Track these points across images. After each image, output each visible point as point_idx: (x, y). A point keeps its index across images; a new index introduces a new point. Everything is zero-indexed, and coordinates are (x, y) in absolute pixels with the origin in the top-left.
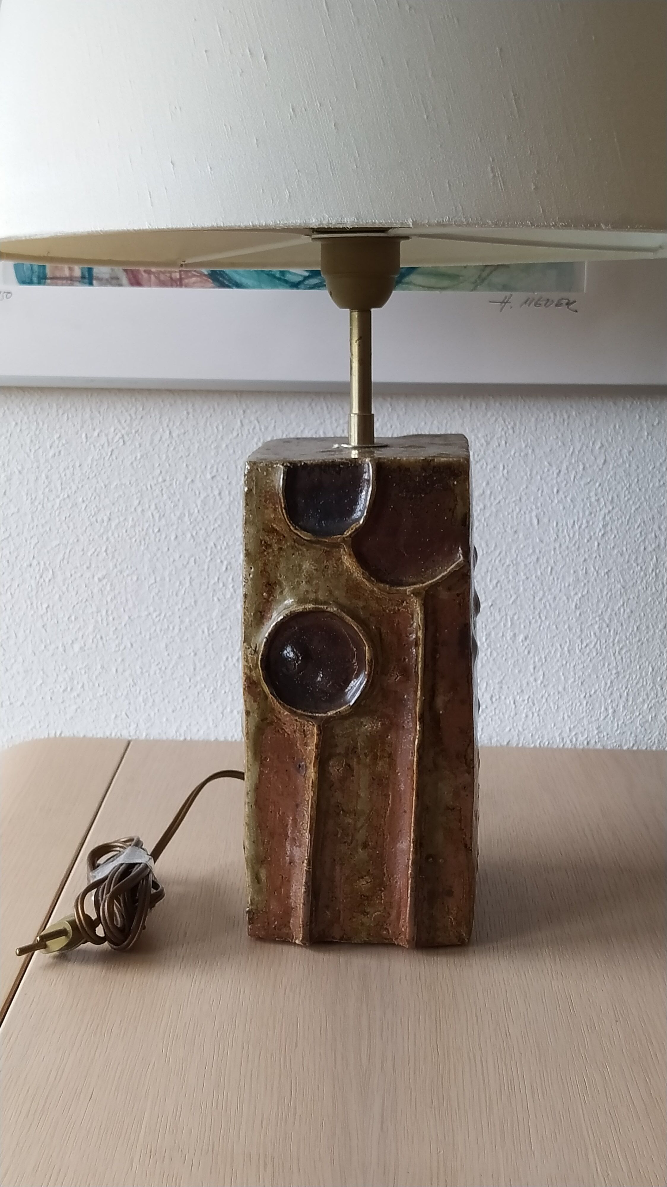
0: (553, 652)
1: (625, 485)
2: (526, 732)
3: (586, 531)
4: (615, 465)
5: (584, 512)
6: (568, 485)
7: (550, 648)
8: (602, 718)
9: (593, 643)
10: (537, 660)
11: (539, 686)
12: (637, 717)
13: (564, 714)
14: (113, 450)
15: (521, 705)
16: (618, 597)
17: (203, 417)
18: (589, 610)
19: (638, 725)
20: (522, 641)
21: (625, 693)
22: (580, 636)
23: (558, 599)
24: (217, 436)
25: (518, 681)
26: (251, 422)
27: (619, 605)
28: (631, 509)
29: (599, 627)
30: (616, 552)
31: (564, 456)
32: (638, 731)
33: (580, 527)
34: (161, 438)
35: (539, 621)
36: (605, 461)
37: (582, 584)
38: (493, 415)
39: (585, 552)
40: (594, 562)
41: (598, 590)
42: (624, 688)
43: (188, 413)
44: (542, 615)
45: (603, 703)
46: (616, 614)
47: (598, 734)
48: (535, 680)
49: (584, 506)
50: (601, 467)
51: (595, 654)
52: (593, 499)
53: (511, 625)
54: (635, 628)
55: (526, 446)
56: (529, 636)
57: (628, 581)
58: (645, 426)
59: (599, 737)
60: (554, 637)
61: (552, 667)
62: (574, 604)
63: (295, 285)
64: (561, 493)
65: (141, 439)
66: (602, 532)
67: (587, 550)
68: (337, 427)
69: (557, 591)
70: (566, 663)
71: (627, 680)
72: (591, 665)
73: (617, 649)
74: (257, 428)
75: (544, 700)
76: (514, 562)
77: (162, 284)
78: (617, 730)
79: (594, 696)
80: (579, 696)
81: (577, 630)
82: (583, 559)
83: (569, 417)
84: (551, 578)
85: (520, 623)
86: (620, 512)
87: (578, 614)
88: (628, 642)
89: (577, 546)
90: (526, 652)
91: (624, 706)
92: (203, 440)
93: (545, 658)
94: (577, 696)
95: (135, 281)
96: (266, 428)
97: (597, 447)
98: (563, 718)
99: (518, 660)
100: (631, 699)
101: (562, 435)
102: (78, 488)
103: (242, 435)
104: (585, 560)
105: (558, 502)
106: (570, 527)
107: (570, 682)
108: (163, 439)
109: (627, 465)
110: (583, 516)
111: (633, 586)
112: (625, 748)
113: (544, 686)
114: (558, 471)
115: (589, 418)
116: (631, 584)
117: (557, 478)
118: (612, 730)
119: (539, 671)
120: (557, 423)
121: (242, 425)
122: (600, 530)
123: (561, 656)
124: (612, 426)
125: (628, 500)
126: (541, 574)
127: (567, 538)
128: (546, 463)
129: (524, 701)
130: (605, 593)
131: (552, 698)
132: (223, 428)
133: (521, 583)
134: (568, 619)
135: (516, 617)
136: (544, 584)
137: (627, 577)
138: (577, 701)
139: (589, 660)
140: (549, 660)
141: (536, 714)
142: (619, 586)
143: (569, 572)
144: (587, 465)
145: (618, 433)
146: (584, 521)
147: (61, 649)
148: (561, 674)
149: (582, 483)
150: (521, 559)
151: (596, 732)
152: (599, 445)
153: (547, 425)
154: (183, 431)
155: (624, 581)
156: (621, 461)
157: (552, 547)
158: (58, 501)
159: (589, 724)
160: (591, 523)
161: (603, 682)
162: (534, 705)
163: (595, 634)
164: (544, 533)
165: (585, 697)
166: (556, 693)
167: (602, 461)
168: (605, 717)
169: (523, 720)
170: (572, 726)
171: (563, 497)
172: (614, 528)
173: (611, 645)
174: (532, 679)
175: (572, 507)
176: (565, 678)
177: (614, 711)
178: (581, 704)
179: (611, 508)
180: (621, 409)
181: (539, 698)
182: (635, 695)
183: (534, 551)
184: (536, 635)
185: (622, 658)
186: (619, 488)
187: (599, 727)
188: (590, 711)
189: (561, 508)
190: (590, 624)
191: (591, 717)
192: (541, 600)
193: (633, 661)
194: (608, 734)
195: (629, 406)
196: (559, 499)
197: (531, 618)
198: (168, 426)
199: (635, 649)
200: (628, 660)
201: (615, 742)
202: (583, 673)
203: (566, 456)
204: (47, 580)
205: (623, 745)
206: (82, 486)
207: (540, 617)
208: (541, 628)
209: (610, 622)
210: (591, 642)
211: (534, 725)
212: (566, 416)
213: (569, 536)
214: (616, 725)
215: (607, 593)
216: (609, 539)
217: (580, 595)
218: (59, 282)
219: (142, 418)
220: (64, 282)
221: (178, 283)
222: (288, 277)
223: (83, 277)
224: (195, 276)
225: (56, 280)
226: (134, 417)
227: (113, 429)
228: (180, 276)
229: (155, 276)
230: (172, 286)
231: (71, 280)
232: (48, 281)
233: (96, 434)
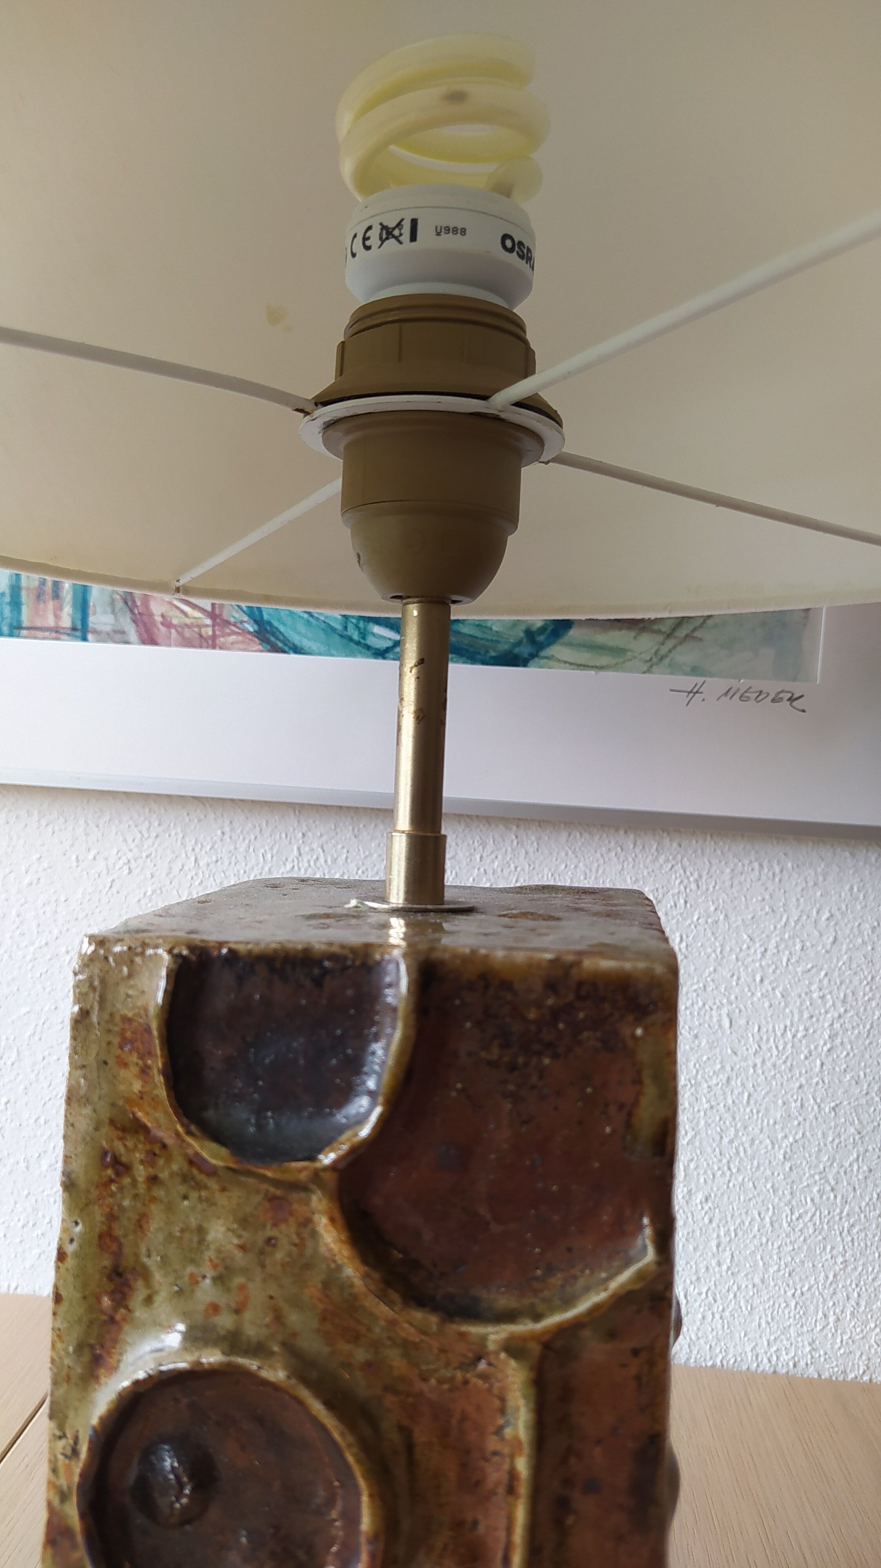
0: (747, 1223)
1: (866, 978)
2: (702, 1341)
3: (804, 1042)
4: (851, 946)
5: (801, 1013)
6: (778, 972)
7: (744, 1216)
8: (819, 1328)
9: (809, 1215)
10: (722, 1234)
11: (724, 1274)
12: (872, 1330)
13: (760, 1319)
14: (113, 881)
15: (695, 1301)
16: (850, 1147)
17: (244, 839)
18: (804, 1163)
19: (872, 1341)
20: (701, 1203)
21: (856, 1294)
22: (790, 1202)
23: (757, 1142)
24: (263, 868)
25: (693, 1263)
26: (312, 850)
27: (851, 1158)
28: (874, 1013)
29: (819, 1191)
30: (848, 1077)
31: (772, 927)
32: (873, 1351)
33: (794, 1036)
34: (183, 866)
35: (728, 1173)
36: (835, 938)
37: (796, 1123)
38: (667, 860)
39: (800, 1073)
40: (815, 1091)
41: (820, 1133)
42: (854, 1286)
43: (223, 833)
44: (732, 1166)
45: (821, 1306)
46: (845, 1172)
47: (810, 1352)
48: (719, 1264)
49: (801, 1004)
50: (828, 947)
51: (811, 1231)
52: (815, 995)
53: (685, 1175)
54: (875, 1196)
55: (716, 910)
56: (713, 1195)
57: (865, 1123)
59: (812, 1357)
60: (750, 1200)
61: (746, 1246)
62: (782, 1151)
63: (381, 653)
64: (766, 982)
65: (155, 866)
66: (829, 1046)
67: (804, 1071)
69: (757, 1131)
70: (768, 1241)
71: (860, 1274)
72: (805, 1247)
73: (846, 1225)
74: (322, 860)
75: (731, 1296)
76: (693, 1082)
77: (187, 643)
78: (840, 1348)
79: (808, 1295)
80: (785, 1292)
81: (786, 1192)
82: (798, 1084)
83: (781, 871)
84: (748, 1110)
85: (698, 1174)
86: (856, 1018)
87: (787, 1169)
88: (862, 1216)
89: (789, 1064)
90: (706, 1221)
91: (852, 1313)
92: (242, 872)
93: (735, 1230)
94: (782, 1292)
95: (149, 639)
96: (335, 861)
97: (824, 918)
98: (759, 1325)
99: (693, 1231)
100: (863, 1303)
101: (772, 897)
102: (61, 932)
104: (801, 1087)
105: (762, 995)
106: (779, 1034)
107: (771, 1270)
108: (186, 868)
109: (869, 948)
110: (799, 1020)
111: (873, 1131)
112: (851, 1376)
113: (732, 1274)
114: (763, 949)
115: (813, 873)
116: (869, 1128)
117: (761, 959)
118: (832, 1348)
119: (725, 1250)
120: (764, 877)
121: (300, 854)
122: (825, 1044)
123: (759, 1230)
124: (847, 888)
125: (869, 1000)
126: (734, 1102)
127: (775, 1052)
128: (745, 937)
129: (700, 1294)
130: (830, 1139)
131: (744, 1294)
132: (272, 857)
133: (702, 1114)
134: (773, 1174)
135: (692, 1166)
136: (737, 1118)
137: (865, 1117)
138: (781, 1300)
139: (802, 1239)
140: (740, 1234)
141: (717, 1316)
142: (852, 1130)
143: (775, 1103)
144: (808, 944)
145: (856, 899)
146: (801, 1028)
148: (759, 1257)
149: (799, 970)
150: (703, 1077)
151: (808, 1349)
152: (827, 915)
153: (749, 880)
154: (214, 858)
155: (860, 1122)
156: (860, 940)
157: (751, 1063)
158: (31, 949)
159: (799, 1335)
160: (811, 1031)
161: (823, 1274)
162: (715, 1301)
163: (812, 1200)
164: (740, 1042)
165: (793, 1295)
166: (750, 1286)
167: (831, 939)
168: (824, 1327)
169: (698, 1323)
170: (772, 1338)
171: (770, 988)
172: (846, 1040)
173: (837, 1218)
174: (714, 1262)
175: (783, 1004)
176: (764, 1264)
177: (838, 1320)
178: (787, 1306)
179: (842, 1010)
180: (861, 864)
181: (724, 1291)
182: (870, 1297)
183: (723, 1067)
184: (722, 1194)
185: (852, 1241)
186: (856, 982)
187: (814, 1341)
188: (801, 1317)
189: (767, 1005)
190: (805, 1184)
191: (802, 1326)
192: (731, 1142)
193: (869, 1244)
194: (826, 1354)
195: (873, 859)
196: (764, 991)
197: (716, 1168)
198: (193, 850)
199: (874, 1226)
200: (862, 1244)
201: (837, 1365)
202: (793, 1259)
203: (775, 928)
204: (9, 1063)
205: (848, 1371)
206: (68, 930)
207: (729, 1169)
208: (731, 1185)
209: (837, 1183)
210: (806, 1212)
211: (715, 1333)
212: (777, 869)
213: (777, 1047)
214: (839, 1340)
215: (834, 1140)
216: (838, 1057)
217: (791, 1139)
218: (40, 634)
219: (157, 836)
220: (47, 634)
221: (210, 642)
222: (371, 641)
223: (74, 629)
224: (234, 633)
225: (36, 631)
226: (146, 835)
227: (115, 851)
228: (214, 631)
229: (177, 630)
230: (201, 647)
231: (56, 632)
232: (24, 632)
233: (91, 857)
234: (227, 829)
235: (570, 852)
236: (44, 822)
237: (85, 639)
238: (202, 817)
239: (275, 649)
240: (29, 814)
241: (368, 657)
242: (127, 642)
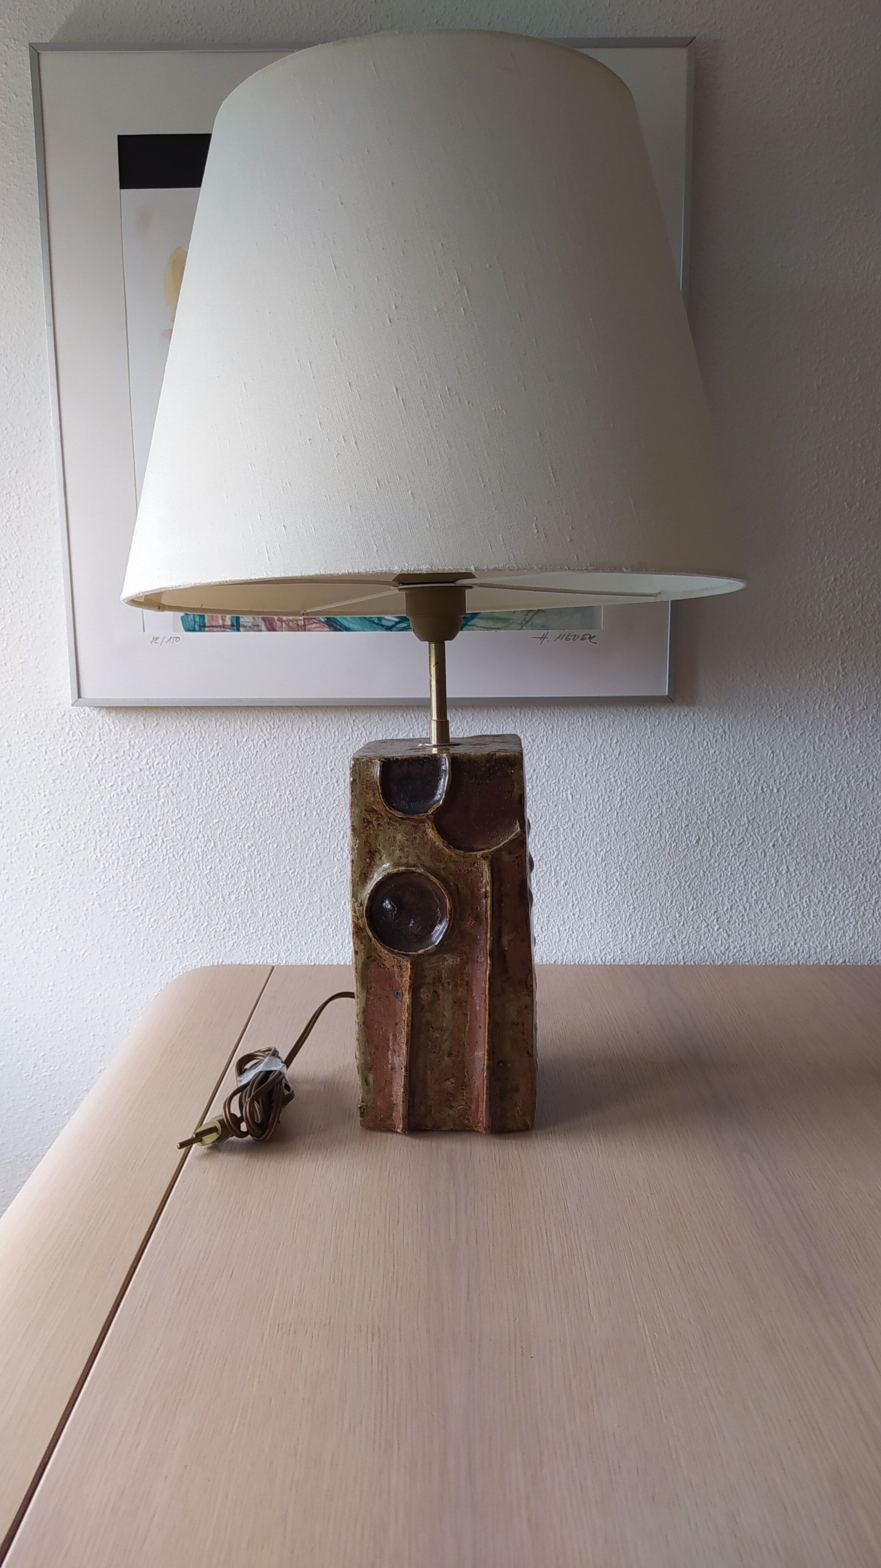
0: (586, 894)
1: (636, 770)
2: (568, 953)
3: (608, 803)
4: (628, 755)
5: (606, 790)
6: (594, 771)
7: (584, 890)
8: (624, 941)
9: (616, 886)
10: (574, 900)
11: (576, 919)
12: (650, 940)
13: (596, 939)
14: (257, 751)
15: (564, 934)
16: (633, 852)
17: (323, 725)
18: (612, 862)
19: (650, 946)
20: (563, 886)
21: (640, 923)
22: (606, 881)
23: (588, 854)
24: (334, 740)
25: (561, 915)
26: (358, 728)
27: (634, 858)
28: (640, 787)
29: (619, 875)
30: (630, 819)
31: (590, 749)
32: (651, 951)
33: (603, 801)
34: (293, 741)
35: (575, 871)
36: (620, 752)
37: (606, 843)
38: (536, 720)
39: (607, 819)
40: (615, 827)
41: (618, 847)
42: (639, 919)
43: (313, 723)
44: (577, 867)
45: (624, 930)
46: (631, 865)
47: (621, 953)
48: (574, 915)
49: (606, 785)
50: (617, 756)
51: (617, 894)
52: (612, 781)
53: (555, 874)
54: (646, 875)
55: (562, 743)
56: (569, 882)
57: (639, 840)
58: (649, 726)
59: (622, 956)
60: (587, 882)
61: (586, 905)
62: (601, 857)
63: (389, 629)
64: (588, 776)
65: (278, 742)
66: (620, 804)
67: (609, 818)
68: (422, 731)
69: (588, 848)
70: (596, 901)
71: (642, 913)
72: (615, 903)
73: (634, 890)
74: (364, 733)
75: (581, 929)
76: (556, 828)
77: (291, 629)
78: (635, 951)
79: (618, 926)
80: (607, 925)
81: (604, 877)
82: (606, 825)
83: (592, 721)
84: (583, 839)
85: (561, 872)
86: (632, 789)
87: (604, 866)
88: (641, 885)
89: (601, 815)
90: (566, 894)
91: (640, 933)
92: (324, 742)
93: (581, 897)
94: (605, 925)
95: (272, 628)
96: (371, 733)
97: (614, 742)
98: (595, 943)
99: (560, 900)
100: (644, 927)
101: (588, 734)
102: (232, 780)
103: (353, 738)
104: (608, 825)
105: (587, 782)
106: (596, 801)
107: (599, 915)
108: (295, 742)
109: (637, 755)
110: (605, 793)
111: (643, 843)
112: (641, 964)
113: (581, 919)
114: (585, 760)
115: (608, 721)
116: (642, 842)
117: (585, 765)
118: (631, 951)
119: (576, 908)
120: (584, 725)
121: (353, 731)
122: (618, 803)
123: (592, 897)
124: (624, 727)
125: (638, 780)
126: (576, 836)
127: (594, 809)
128: (577, 755)
129: (565, 930)
130: (623, 849)
131: (587, 928)
132: (339, 733)
133: (561, 843)
134: (597, 869)
135: (558, 868)
136: (578, 844)
137: (639, 837)
138: (605, 929)
139: (613, 899)
140: (583, 899)
141: (575, 940)
142: (634, 844)
143: (596, 834)
144: (607, 756)
145: (629, 732)
146: (606, 797)
147: (221, 899)
148: (593, 910)
149: (604, 769)
150: (560, 825)
151: (620, 952)
152: (616, 740)
153: (577, 727)
154: (309, 736)
155: (637, 840)
156: (632, 752)
157: (583, 816)
158: (217, 789)
159: (615, 946)
160: (611, 798)
161: (624, 915)
162: (573, 933)
163: (617, 879)
164: (577, 806)
165: (611, 926)
166: (590, 924)
167: (618, 752)
168: (626, 941)
169: (566, 944)
170: (602, 948)
171: (590, 779)
172: (628, 801)
173: (629, 887)
174: (571, 914)
175: (597, 786)
176: (596, 913)
177: (633, 937)
178: (608, 932)
179: (625, 786)
180: (630, 714)
181: (577, 927)
182: (647, 924)
183: (570, 819)
184: (573, 881)
185: (637, 897)
186: (631, 772)
187: (622, 948)
188: (615, 937)
189: (589, 787)
190: (613, 872)
191: (616, 941)
192: (576, 855)
193: (645, 898)
194: (628, 954)
195: (636, 712)
196: (587, 780)
197: (569, 868)
198: (298, 733)
199: (647, 889)
200: (642, 899)
201: (634, 959)
202: (609, 909)
203: (591, 749)
204: (210, 848)
205: (640, 961)
206: (235, 778)
207: (576, 868)
208: (577, 876)
209: (628, 870)
210: (614, 886)
211: (574, 949)
212: (590, 720)
213: (595, 807)
214: (634, 947)
215: (625, 849)
216: (625, 809)
217: (605, 851)
218: (215, 629)
219: (278, 727)
220: (219, 629)
221: (303, 628)
222: (384, 622)
223: (232, 625)
224: (315, 623)
225: (213, 628)
226: (272, 727)
227: (257, 736)
228: (304, 622)
229: (286, 624)
230: (298, 630)
231: (223, 628)
232: (207, 629)
233: (244, 740)
234: (314, 721)
235: (489, 720)
236: (218, 724)
237: (238, 630)
238: (301, 715)
239: (336, 630)
240: (211, 720)
241: (383, 630)
242: (260, 631)
